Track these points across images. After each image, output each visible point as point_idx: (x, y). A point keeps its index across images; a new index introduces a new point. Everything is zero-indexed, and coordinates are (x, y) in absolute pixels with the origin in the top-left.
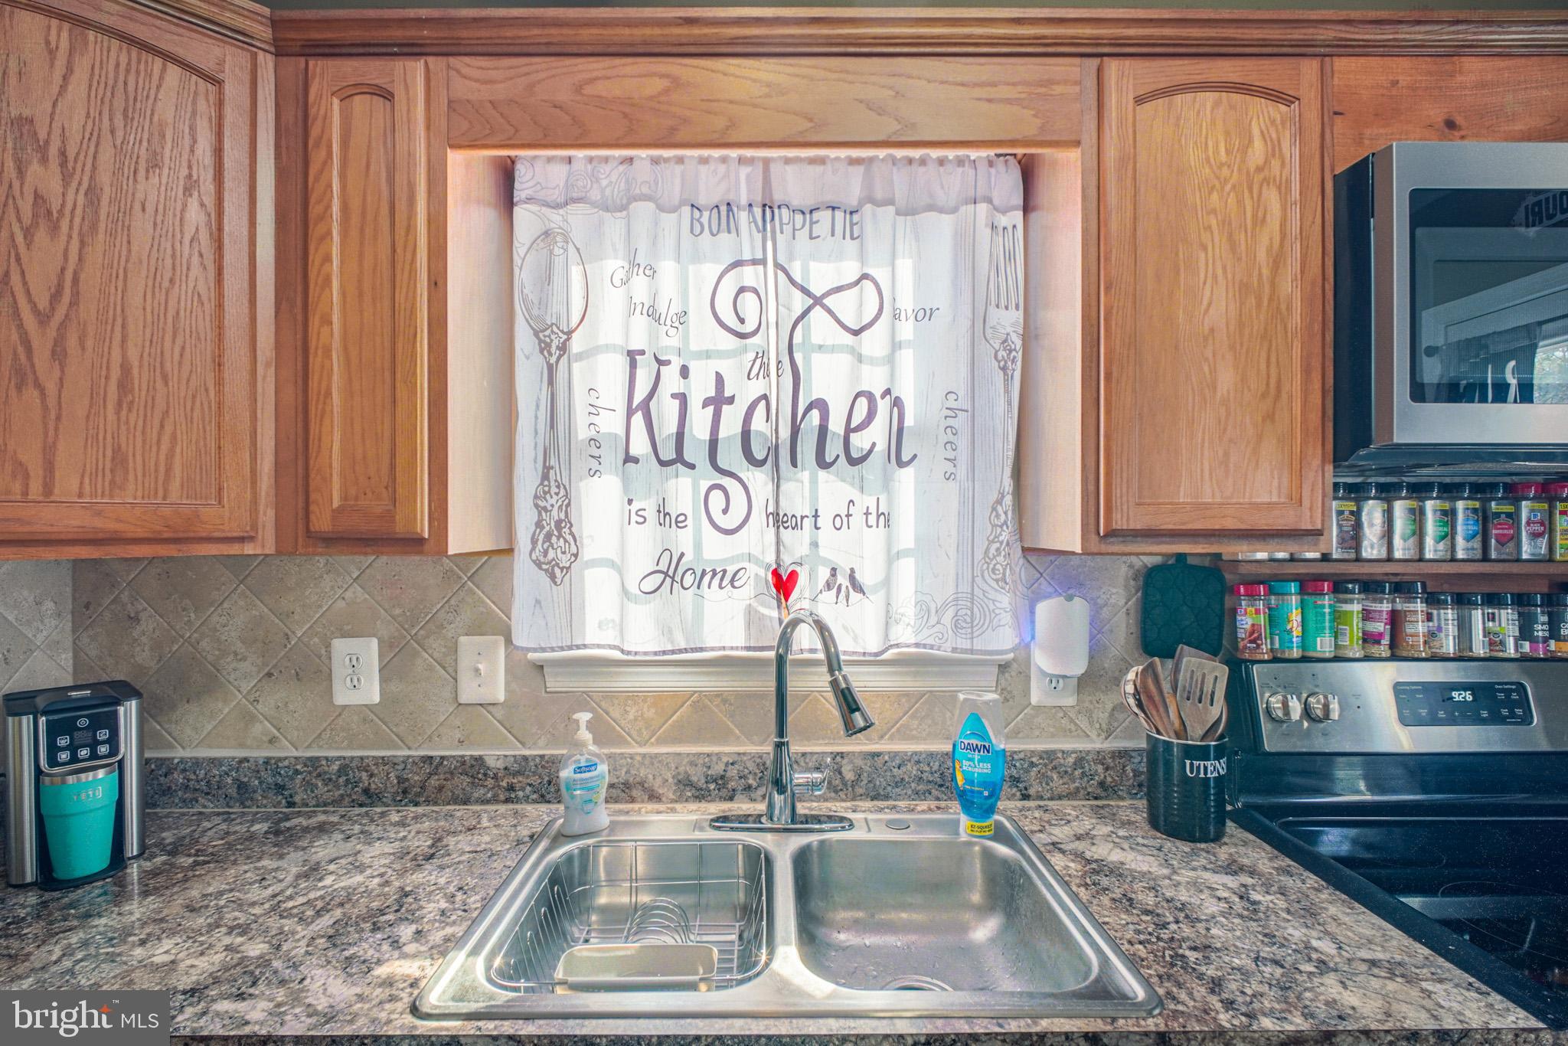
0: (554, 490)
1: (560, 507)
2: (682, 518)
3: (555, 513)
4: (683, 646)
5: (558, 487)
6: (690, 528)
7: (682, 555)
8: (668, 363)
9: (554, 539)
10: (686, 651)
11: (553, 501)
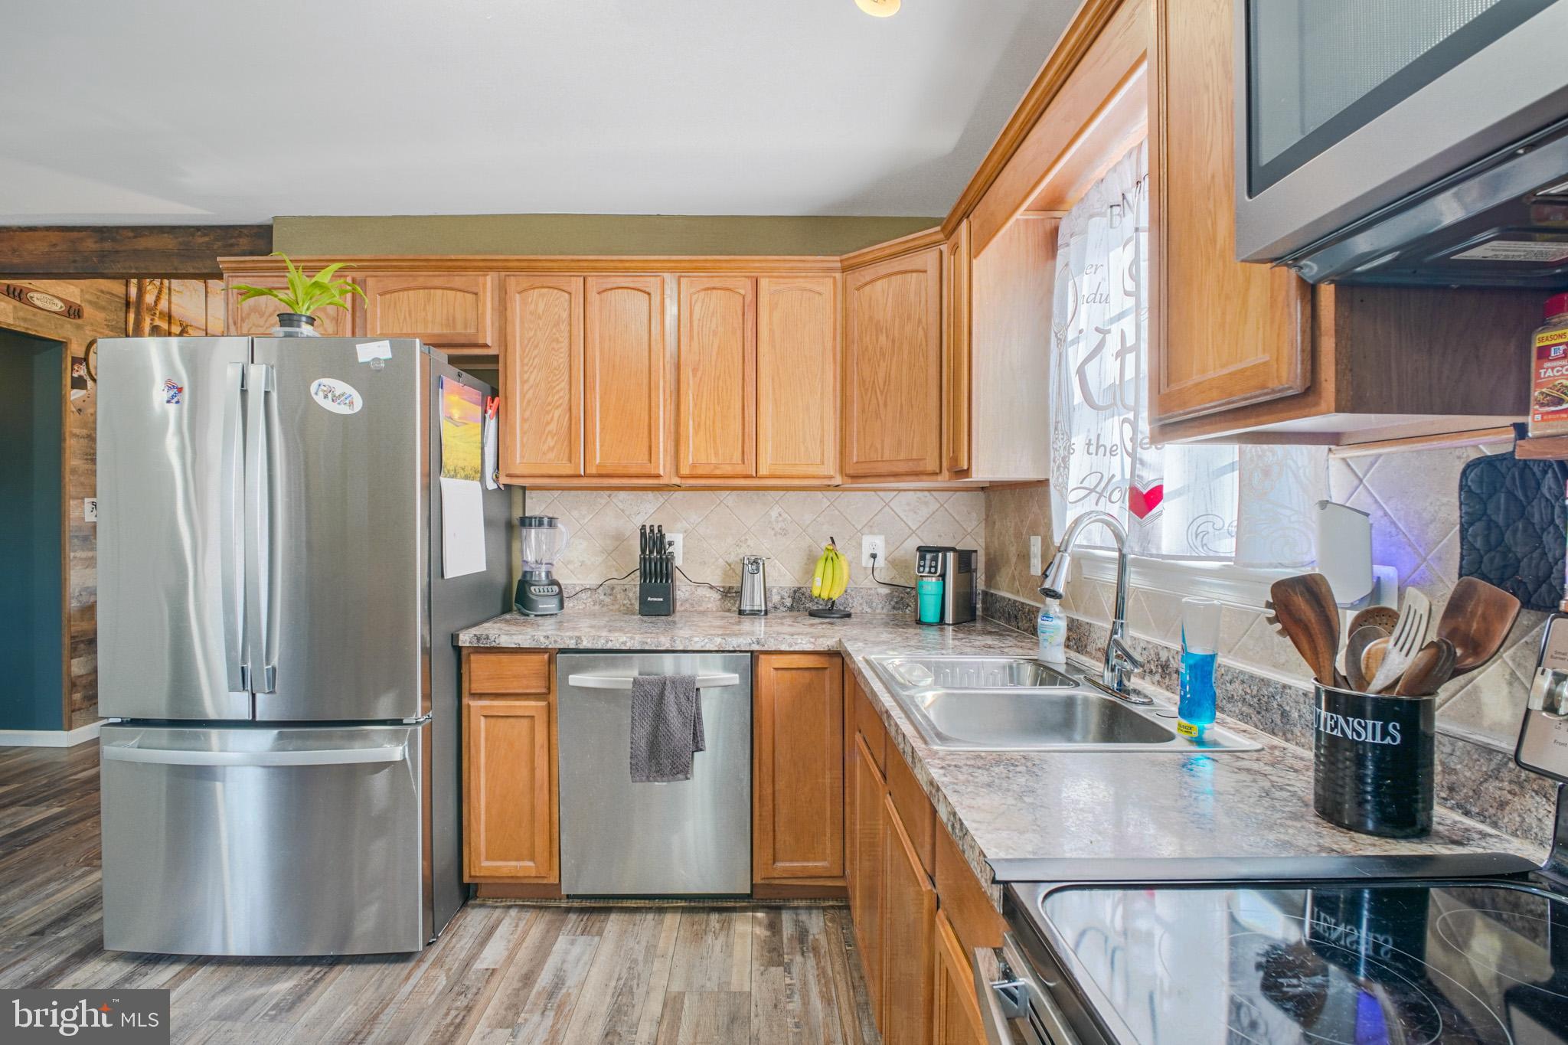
0: (1061, 436)
1: (1065, 447)
2: (1115, 448)
3: (1061, 452)
4: (1099, 544)
5: (1063, 434)
6: (1119, 456)
7: (1113, 476)
8: (1109, 332)
9: (1062, 469)
10: (1101, 548)
11: (1060, 444)
